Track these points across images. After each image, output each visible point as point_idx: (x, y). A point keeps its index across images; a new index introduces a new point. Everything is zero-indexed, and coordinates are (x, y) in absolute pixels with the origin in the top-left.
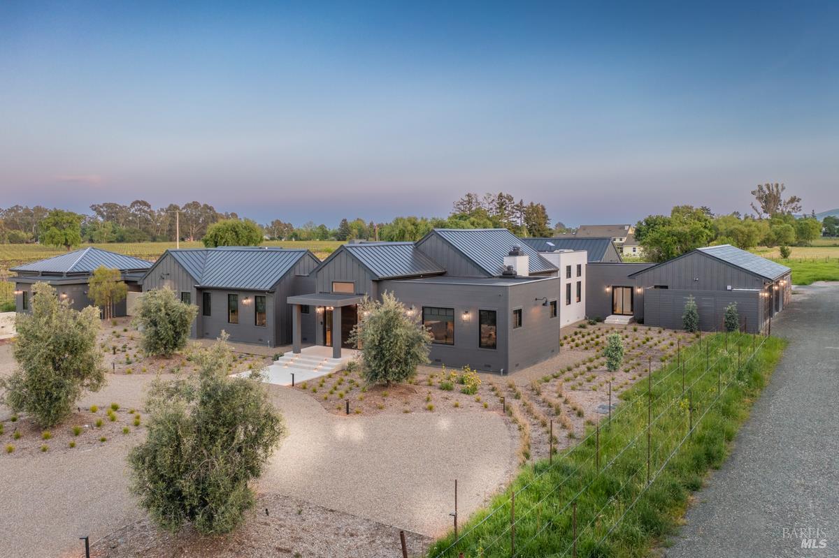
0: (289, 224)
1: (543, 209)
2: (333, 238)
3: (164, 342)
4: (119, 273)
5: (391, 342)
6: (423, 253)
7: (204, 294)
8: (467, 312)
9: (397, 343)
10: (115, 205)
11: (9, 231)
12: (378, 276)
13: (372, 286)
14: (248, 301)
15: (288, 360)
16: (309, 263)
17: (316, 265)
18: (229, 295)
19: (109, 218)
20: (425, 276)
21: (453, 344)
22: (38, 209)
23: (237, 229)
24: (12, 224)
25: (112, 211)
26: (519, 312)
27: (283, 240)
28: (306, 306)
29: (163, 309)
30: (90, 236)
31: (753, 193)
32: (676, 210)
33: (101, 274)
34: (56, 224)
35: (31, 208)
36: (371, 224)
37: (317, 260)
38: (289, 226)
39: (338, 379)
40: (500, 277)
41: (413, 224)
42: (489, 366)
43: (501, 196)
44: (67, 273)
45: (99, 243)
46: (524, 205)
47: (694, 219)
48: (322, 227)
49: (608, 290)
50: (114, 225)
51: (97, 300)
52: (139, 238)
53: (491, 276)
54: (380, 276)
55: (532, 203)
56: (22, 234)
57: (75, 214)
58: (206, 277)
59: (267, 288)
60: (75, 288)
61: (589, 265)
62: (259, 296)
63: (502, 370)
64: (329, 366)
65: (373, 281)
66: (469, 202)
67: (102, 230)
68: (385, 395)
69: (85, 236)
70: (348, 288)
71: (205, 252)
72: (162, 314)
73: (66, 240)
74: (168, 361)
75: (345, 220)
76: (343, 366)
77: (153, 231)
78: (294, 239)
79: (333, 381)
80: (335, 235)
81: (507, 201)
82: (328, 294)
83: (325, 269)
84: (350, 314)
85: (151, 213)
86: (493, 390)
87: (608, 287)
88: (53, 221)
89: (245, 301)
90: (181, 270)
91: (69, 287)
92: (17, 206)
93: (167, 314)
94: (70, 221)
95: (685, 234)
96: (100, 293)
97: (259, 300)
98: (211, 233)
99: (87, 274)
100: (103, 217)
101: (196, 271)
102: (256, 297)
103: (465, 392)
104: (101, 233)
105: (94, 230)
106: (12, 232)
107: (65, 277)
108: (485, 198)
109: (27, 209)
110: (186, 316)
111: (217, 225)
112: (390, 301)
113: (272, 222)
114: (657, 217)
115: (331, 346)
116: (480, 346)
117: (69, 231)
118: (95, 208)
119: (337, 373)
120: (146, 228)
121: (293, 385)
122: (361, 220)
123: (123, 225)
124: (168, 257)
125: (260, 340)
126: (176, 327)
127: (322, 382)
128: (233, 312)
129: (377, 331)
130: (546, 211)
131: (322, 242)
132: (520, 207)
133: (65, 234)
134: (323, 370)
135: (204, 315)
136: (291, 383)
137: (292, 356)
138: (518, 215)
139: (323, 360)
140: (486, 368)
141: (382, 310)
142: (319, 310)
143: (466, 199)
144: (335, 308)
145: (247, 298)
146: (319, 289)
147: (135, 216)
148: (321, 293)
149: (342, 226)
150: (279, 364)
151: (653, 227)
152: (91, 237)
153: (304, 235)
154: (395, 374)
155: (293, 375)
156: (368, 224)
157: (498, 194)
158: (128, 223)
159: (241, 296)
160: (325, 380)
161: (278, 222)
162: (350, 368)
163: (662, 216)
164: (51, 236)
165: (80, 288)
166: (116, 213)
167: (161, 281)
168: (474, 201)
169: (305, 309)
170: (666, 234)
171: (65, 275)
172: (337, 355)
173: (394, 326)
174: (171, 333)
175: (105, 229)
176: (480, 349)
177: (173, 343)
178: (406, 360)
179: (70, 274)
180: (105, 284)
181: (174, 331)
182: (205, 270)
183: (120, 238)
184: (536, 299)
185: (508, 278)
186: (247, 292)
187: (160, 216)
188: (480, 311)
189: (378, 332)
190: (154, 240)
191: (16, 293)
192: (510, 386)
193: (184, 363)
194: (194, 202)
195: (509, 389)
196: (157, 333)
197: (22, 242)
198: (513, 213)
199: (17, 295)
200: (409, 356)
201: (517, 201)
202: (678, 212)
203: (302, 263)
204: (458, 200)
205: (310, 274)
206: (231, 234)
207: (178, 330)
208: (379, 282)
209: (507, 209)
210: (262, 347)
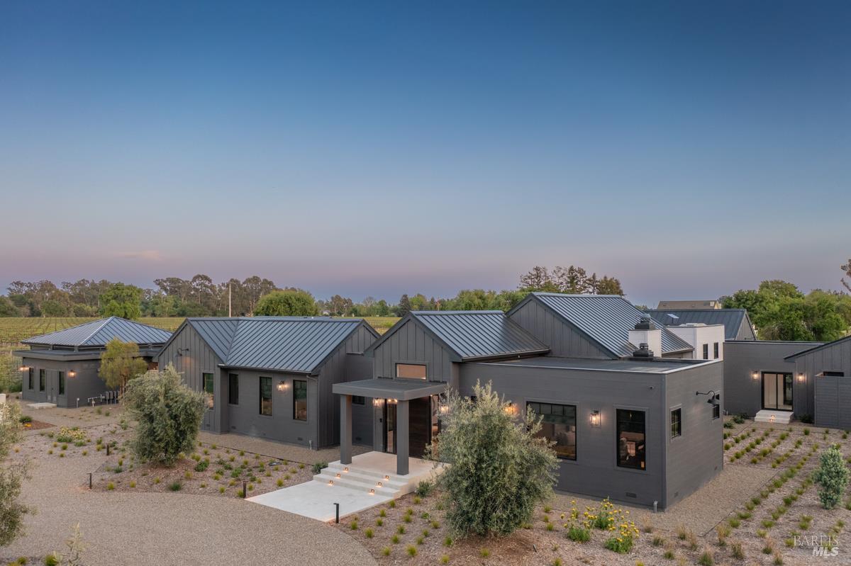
0: (349, 300)
1: (618, 284)
2: (393, 314)
3: (162, 445)
4: (137, 347)
5: (496, 468)
6: (517, 324)
7: (230, 375)
8: (596, 412)
9: (505, 470)
10: (178, 280)
11: (74, 304)
12: (461, 356)
13: (451, 371)
14: (284, 387)
15: (333, 474)
16: (364, 337)
17: (374, 340)
18: (260, 378)
19: (172, 292)
20: (524, 356)
21: (575, 460)
22: (104, 283)
23: (290, 302)
24: (79, 298)
25: (175, 286)
26: (677, 414)
27: (343, 316)
28: (360, 397)
29: (161, 398)
30: (151, 309)
31: (843, 268)
32: (765, 285)
33: (114, 348)
34: (115, 298)
35: (97, 282)
36: (433, 300)
37: (375, 335)
38: (348, 302)
39: (405, 509)
40: (630, 359)
41: (480, 298)
42: (634, 496)
43: (572, 269)
44: (79, 347)
45: (161, 317)
46: (598, 279)
47: (786, 295)
48: (382, 303)
49: (756, 376)
50: (175, 299)
51: (108, 380)
52: (199, 312)
53: (616, 358)
54: (464, 356)
55: (605, 277)
56: (87, 308)
57: (135, 288)
58: (233, 354)
59: (309, 370)
60: (86, 365)
61: (726, 343)
62: (299, 380)
63: (656, 503)
64: (391, 487)
65: (454, 363)
66: (538, 276)
67: (164, 304)
68: (485, 556)
69: (148, 310)
70: (420, 374)
71: (235, 323)
72: (160, 405)
73: (126, 314)
74: (167, 471)
75: (405, 296)
76: (412, 487)
77: (214, 306)
78: (353, 315)
79: (398, 514)
80: (395, 310)
81: (578, 275)
82: (390, 380)
83: (386, 345)
84: (421, 409)
85: (212, 288)
86: (657, 543)
87: (756, 372)
88: (113, 294)
89: (280, 387)
90: (202, 344)
91: (79, 364)
92: (83, 280)
93: (167, 406)
94: (129, 294)
95: (811, 308)
96: (112, 372)
97: (298, 385)
98: (263, 305)
99: (103, 348)
100: (166, 290)
101: (221, 345)
102: (294, 381)
103: (613, 547)
104: (162, 306)
105: (157, 304)
106: (78, 306)
107: (76, 351)
108: (554, 271)
109: (93, 284)
110: (193, 409)
111: (269, 296)
112: (488, 398)
113: (332, 298)
114: (749, 292)
115: (395, 452)
116: (619, 464)
117: (128, 304)
118: (158, 282)
119: (403, 498)
120: (206, 302)
121: (337, 521)
122: (421, 296)
123: (185, 299)
124: (188, 328)
125: (300, 439)
126: (179, 424)
127: (381, 513)
128: (266, 399)
129: (471, 448)
130: (621, 285)
131: (382, 318)
132: (592, 281)
133: (125, 308)
134: (383, 494)
135: (230, 402)
136: (334, 518)
137: (340, 469)
138: (591, 290)
139: (383, 477)
140: (630, 498)
141: (478, 413)
142: (378, 402)
143: (535, 273)
144: (399, 401)
145: (283, 383)
146: (378, 373)
147: (196, 290)
148: (379, 377)
149: (403, 302)
150: (320, 480)
151: (744, 303)
152: (154, 311)
153: (364, 311)
154: (502, 521)
155: (338, 505)
156: (429, 300)
157: (568, 268)
158: (189, 297)
159: (275, 379)
160: (387, 511)
161: (338, 298)
162: (423, 491)
163: (754, 291)
164: (111, 309)
165: (92, 365)
166: (179, 288)
167: (179, 358)
168: (542, 274)
169: (357, 400)
170: (788, 308)
171: (76, 349)
172: (403, 469)
173: (498, 439)
174: (172, 432)
175: (168, 304)
176: (619, 468)
177: (175, 445)
178: (518, 497)
179: (83, 348)
180: (118, 360)
181: (177, 429)
182: (233, 345)
183: (181, 313)
184: (697, 394)
185: (643, 360)
186: (283, 375)
187: (220, 290)
188: (619, 412)
189: (473, 451)
190: (215, 314)
191: (22, 369)
192: (683, 537)
193: (188, 475)
194: (254, 277)
195: (682, 542)
196: (152, 433)
197: (87, 315)
198: (585, 287)
199: (23, 372)
200: (524, 492)
201: (589, 275)
202: (767, 287)
203: (355, 336)
204: (526, 273)
205: (365, 352)
206: (284, 306)
207: (182, 428)
208: (461, 364)
209: (579, 283)
210: (301, 449)
